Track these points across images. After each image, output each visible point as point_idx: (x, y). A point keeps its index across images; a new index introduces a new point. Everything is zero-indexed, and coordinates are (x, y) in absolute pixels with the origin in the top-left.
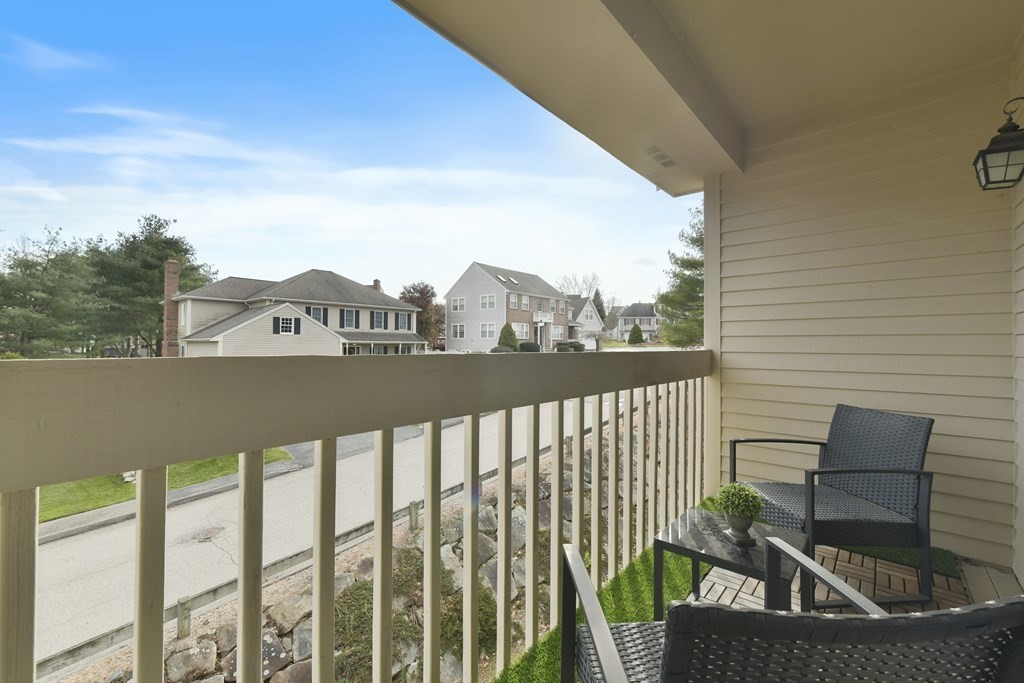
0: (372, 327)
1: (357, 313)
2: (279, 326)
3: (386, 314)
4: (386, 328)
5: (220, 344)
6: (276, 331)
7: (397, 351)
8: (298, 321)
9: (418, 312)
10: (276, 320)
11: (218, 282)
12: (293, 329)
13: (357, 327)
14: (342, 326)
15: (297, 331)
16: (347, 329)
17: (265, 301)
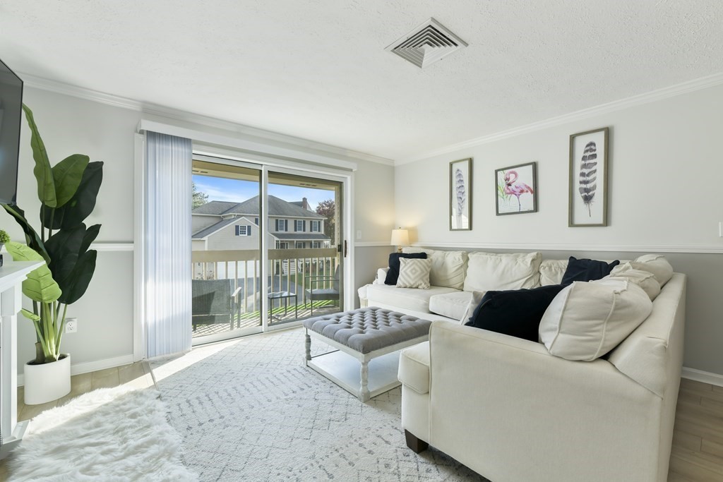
0: (296, 230)
1: (286, 221)
2: (238, 231)
3: (304, 222)
4: (304, 230)
5: (206, 242)
6: (237, 234)
7: (311, 247)
8: (249, 227)
9: (325, 221)
10: (237, 227)
11: (208, 204)
12: (247, 232)
13: (286, 230)
14: (277, 230)
15: (249, 234)
16: (280, 232)
17: (231, 215)
